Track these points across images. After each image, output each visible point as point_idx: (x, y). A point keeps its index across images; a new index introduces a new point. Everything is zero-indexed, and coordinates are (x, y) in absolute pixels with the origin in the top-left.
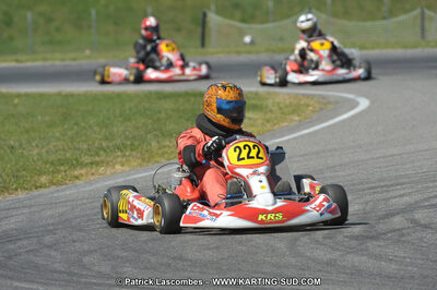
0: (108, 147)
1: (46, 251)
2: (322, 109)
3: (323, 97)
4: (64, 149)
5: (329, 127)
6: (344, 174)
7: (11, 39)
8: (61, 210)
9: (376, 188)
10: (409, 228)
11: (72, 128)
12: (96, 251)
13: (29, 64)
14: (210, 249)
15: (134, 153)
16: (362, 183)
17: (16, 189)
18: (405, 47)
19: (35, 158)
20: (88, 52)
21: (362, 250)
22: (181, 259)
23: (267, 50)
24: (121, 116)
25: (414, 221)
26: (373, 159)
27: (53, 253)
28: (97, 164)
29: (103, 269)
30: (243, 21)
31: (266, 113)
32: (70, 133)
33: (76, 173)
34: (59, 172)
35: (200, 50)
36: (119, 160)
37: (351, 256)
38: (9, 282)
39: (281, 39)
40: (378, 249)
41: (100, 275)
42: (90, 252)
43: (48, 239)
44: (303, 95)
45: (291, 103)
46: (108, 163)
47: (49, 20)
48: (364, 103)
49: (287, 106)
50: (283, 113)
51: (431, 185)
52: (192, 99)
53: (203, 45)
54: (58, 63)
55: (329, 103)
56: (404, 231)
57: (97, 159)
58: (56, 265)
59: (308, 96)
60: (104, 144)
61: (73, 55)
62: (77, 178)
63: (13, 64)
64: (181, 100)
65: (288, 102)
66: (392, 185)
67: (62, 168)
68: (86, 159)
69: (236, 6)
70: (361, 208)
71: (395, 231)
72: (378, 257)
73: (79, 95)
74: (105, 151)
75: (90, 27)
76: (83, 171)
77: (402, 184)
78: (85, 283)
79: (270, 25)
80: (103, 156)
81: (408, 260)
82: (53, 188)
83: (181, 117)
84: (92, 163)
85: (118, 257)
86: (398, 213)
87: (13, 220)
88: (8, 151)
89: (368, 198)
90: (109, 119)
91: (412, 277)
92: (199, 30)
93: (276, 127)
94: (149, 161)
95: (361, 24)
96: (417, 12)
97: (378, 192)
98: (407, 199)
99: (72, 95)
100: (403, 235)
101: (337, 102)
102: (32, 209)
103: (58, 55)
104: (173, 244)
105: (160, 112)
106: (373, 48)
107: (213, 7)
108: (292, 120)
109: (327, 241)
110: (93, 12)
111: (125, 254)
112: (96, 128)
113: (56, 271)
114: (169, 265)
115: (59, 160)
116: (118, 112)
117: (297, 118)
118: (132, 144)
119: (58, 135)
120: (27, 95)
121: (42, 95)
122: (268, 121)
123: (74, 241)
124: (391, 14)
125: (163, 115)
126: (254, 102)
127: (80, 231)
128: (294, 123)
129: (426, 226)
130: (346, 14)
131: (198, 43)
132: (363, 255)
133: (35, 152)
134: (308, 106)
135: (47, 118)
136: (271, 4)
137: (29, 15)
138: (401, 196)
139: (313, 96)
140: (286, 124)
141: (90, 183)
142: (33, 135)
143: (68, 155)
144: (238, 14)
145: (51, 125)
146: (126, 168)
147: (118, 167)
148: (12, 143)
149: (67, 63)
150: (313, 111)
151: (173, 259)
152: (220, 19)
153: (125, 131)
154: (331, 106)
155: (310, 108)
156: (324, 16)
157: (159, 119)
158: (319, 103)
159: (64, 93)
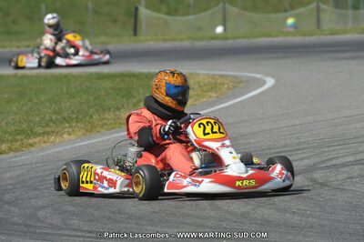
0: (57, 119)
1: (6, 207)
2: (235, 87)
3: (236, 77)
4: (20, 122)
5: (242, 101)
6: (254, 141)
8: (18, 172)
10: (309, 185)
12: (48, 206)
15: (79, 125)
16: (269, 149)
18: (304, 35)
20: (39, 41)
22: (120, 212)
23: (189, 38)
24: (67, 94)
25: (313, 180)
26: (277, 129)
27: (13, 208)
28: (48, 133)
29: (54, 221)
30: (169, 13)
32: (25, 109)
33: (31, 141)
34: (17, 141)
35: (134, 38)
36: (67, 130)
37: (262, 209)
39: (200, 29)
40: (284, 204)
41: (52, 226)
42: (43, 207)
43: (7, 197)
44: (219, 75)
45: (209, 82)
46: (57, 133)
47: (7, 14)
48: (270, 82)
49: (206, 85)
50: (202, 91)
51: (327, 150)
52: (127, 79)
53: (135, 34)
55: (242, 82)
57: (48, 129)
58: (15, 218)
59: (222, 76)
60: (54, 117)
61: (26, 43)
62: (32, 145)
64: (118, 79)
65: (206, 82)
66: (294, 151)
67: (19, 137)
68: (39, 130)
69: (162, 1)
72: (284, 211)
73: (32, 76)
74: (54, 123)
75: (40, 19)
76: (36, 140)
77: (303, 149)
78: (40, 234)
79: (191, 17)
80: (53, 127)
81: (308, 212)
82: (12, 154)
83: (117, 95)
84: (44, 133)
85: (67, 211)
86: (300, 174)
90: (58, 96)
91: (312, 227)
92: (132, 21)
93: (197, 102)
94: (91, 131)
95: (266, 16)
96: (314, 5)
98: (306, 162)
99: (26, 76)
101: (247, 81)
103: (15, 43)
106: (277, 36)
107: (143, 2)
108: (210, 97)
110: (43, 6)
111: (73, 209)
112: (47, 104)
113: (15, 224)
115: (16, 130)
116: (65, 90)
117: (215, 95)
118: (77, 117)
119: (15, 109)
122: (191, 97)
123: (30, 199)
124: (292, 7)
125: (103, 93)
127: (35, 189)
128: (211, 100)
129: (322, 184)
130: (255, 8)
131: (132, 33)
132: (271, 209)
134: (223, 84)
135: (6, 96)
138: (302, 159)
139: (228, 76)
140: (205, 100)
141: (43, 149)
143: (24, 126)
144: (164, 8)
145: (9, 102)
146: (72, 137)
147: (66, 136)
149: (22, 49)
150: (228, 89)
151: (114, 212)
152: (149, 12)
153: (71, 106)
154: (243, 85)
155: (226, 86)
156: (235, 9)
157: (99, 96)
158: (233, 82)
159: (19, 75)
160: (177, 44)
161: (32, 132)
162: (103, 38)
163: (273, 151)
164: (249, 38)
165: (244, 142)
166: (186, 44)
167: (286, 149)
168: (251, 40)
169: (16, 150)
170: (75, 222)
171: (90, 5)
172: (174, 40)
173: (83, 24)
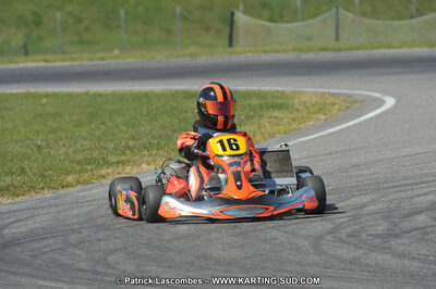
0: (134, 146)
1: (71, 250)
2: (348, 108)
3: (350, 96)
4: (91, 149)
5: (355, 125)
6: (369, 172)
7: (40, 38)
8: (86, 209)
9: (401, 186)
10: (432, 226)
11: (99, 129)
12: (120, 250)
13: (58, 64)
14: (234, 248)
15: (160, 152)
16: (384, 182)
17: (43, 189)
18: (433, 45)
19: (62, 158)
20: (116, 52)
22: (205, 257)
23: (295, 49)
24: (148, 115)
26: (397, 157)
27: (78, 252)
28: (124, 163)
29: (128, 267)
30: (272, 20)
31: (292, 113)
32: (97, 133)
33: (103, 172)
34: (86, 171)
35: (232, 49)
36: (145, 159)
38: (33, 280)
39: (309, 38)
40: (402, 248)
42: (115, 251)
43: (73, 238)
44: (329, 94)
45: (317, 102)
46: (134, 162)
47: (79, 21)
48: (390, 102)
49: (313, 106)
50: (309, 112)
53: (231, 44)
54: (86, 63)
55: (357, 102)
56: (428, 230)
57: (124, 158)
58: (81, 264)
59: (334, 95)
60: (131, 144)
61: (100, 55)
62: (103, 177)
63: (41, 64)
65: (314, 101)
66: (417, 184)
67: (89, 167)
68: (113, 159)
69: (265, 5)
70: (386, 206)
71: (419, 229)
72: (402, 256)
73: (107, 95)
74: (131, 150)
75: (119, 27)
76: (110, 170)
77: (428, 182)
79: (300, 24)
80: (129, 155)
81: (431, 258)
82: (79, 187)
84: (118, 163)
85: (143, 256)
86: (422, 212)
87: (39, 219)
88: (35, 150)
89: (393, 196)
90: (136, 118)
92: (228, 30)
93: (302, 126)
97: (402, 191)
98: (431, 198)
99: (100, 95)
100: (427, 233)
101: (363, 101)
102: (58, 208)
103: (86, 55)
104: (198, 242)
105: (187, 112)
106: (400, 47)
107: (241, 6)
109: (351, 239)
110: (122, 12)
111: (150, 253)
112: (122, 128)
113: (81, 270)
114: (193, 264)
115: (85, 159)
116: (145, 110)
117: (323, 118)
118: (159, 144)
119: (84, 134)
120: (55, 95)
121: (70, 95)
122: (294, 120)
123: (99, 240)
124: (419, 13)
126: (280, 101)
127: (105, 230)
128: (318, 123)
130: (375, 14)
131: (227, 42)
132: (387, 253)
133: (62, 152)
134: (334, 105)
135: (75, 118)
136: (299, 3)
137: (58, 15)
138: (425, 194)
139: (340, 94)
140: (311, 123)
142: (60, 134)
143: (95, 155)
144: (266, 13)
145: (78, 124)
146: (152, 167)
147: (144, 166)
148: (39, 142)
149: (95, 62)
150: (339, 110)
151: (198, 257)
152: (247, 18)
153: (151, 131)
154: (358, 105)
155: (337, 107)
156: (351, 15)
157: (185, 119)
158: (346, 102)
159: (92, 93)
160: (280, 56)
161: (103, 160)
162: (193, 49)
164: (366, 49)
165: (357, 173)
166: (291, 56)
168: (369, 52)
169: (86, 182)
170: (153, 269)
171: (178, 10)
172: (277, 52)
173: (169, 32)
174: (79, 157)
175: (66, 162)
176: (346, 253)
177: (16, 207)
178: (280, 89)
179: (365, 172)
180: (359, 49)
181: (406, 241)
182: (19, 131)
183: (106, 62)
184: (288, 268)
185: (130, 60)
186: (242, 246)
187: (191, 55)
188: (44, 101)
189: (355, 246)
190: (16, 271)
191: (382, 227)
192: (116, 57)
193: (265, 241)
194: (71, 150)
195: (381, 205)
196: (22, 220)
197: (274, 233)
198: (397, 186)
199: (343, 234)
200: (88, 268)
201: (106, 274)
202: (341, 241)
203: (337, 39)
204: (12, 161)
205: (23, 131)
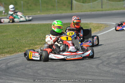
1: (27, 69)
2: (105, 27)
3: (106, 24)
4: (32, 40)
5: (108, 32)
7: (17, 9)
9: (121, 49)
11: (34, 34)
12: (41, 69)
14: (74, 68)
17: (19, 52)
20: (39, 12)
21: (117, 67)
22: (66, 71)
23: (90, 11)
26: (120, 41)
27: (29, 70)
29: (43, 74)
30: (83, 3)
32: (34, 36)
33: (36, 47)
34: (31, 47)
35: (71, 11)
37: (114, 69)
38: (17, 78)
39: (94, 8)
40: (122, 67)
41: (43, 76)
42: (39, 70)
43: (28, 66)
44: (100, 23)
45: (97, 26)
47: (28, 3)
49: (95, 27)
50: (94, 29)
53: (71, 10)
55: (108, 26)
57: (42, 43)
58: (30, 73)
60: (44, 38)
61: (34, 13)
65: (96, 26)
67: (32, 45)
68: (39, 43)
70: (117, 55)
72: (122, 70)
73: (36, 25)
75: (39, 5)
76: (38, 46)
79: (91, 3)
84: (40, 44)
85: (48, 71)
87: (18, 61)
88: (16, 41)
89: (119, 53)
90: (45, 31)
92: (71, 5)
93: (92, 33)
95: (117, 3)
97: (122, 51)
99: (34, 25)
101: (110, 25)
103: (30, 13)
104: (63, 67)
106: (120, 10)
108: (97, 31)
109: (107, 65)
110: (40, 1)
111: (50, 70)
112: (41, 34)
113: (30, 75)
115: (31, 43)
116: (47, 29)
117: (99, 30)
119: (30, 36)
123: (35, 66)
126: (86, 26)
128: (97, 32)
131: (70, 9)
132: (118, 69)
133: (24, 41)
134: (102, 26)
135: (27, 31)
137: (22, 2)
140: (95, 32)
142: (23, 36)
143: (33, 42)
145: (28, 33)
148: (17, 39)
149: (33, 15)
150: (103, 28)
151: (64, 71)
154: (108, 27)
156: (106, 1)
159: (32, 24)
160: (86, 13)
161: (36, 44)
162: (60, 11)
163: (118, 49)
164: (110, 10)
165: (109, 46)
166: (89, 13)
167: (123, 48)
168: (111, 11)
170: (51, 74)
172: (85, 11)
173: (54, 6)
174: (29, 42)
175: (25, 44)
176: (106, 69)
177: (11, 57)
178: (86, 22)
179: (111, 46)
180: (108, 10)
181: (123, 65)
182: (11, 35)
183: (36, 15)
184: (89, 74)
185: (43, 14)
186: (76, 68)
187: (60, 13)
188: (18, 27)
189: (108, 67)
190: (12, 75)
191: (116, 62)
192: (39, 14)
193: (83, 66)
194: (26, 41)
195: (115, 55)
196: (13, 61)
197: (85, 64)
198: (120, 50)
199: (105, 64)
200: (32, 74)
201: (37, 76)
202: (105, 65)
203: (102, 8)
204: (10, 44)
205: (13, 35)
